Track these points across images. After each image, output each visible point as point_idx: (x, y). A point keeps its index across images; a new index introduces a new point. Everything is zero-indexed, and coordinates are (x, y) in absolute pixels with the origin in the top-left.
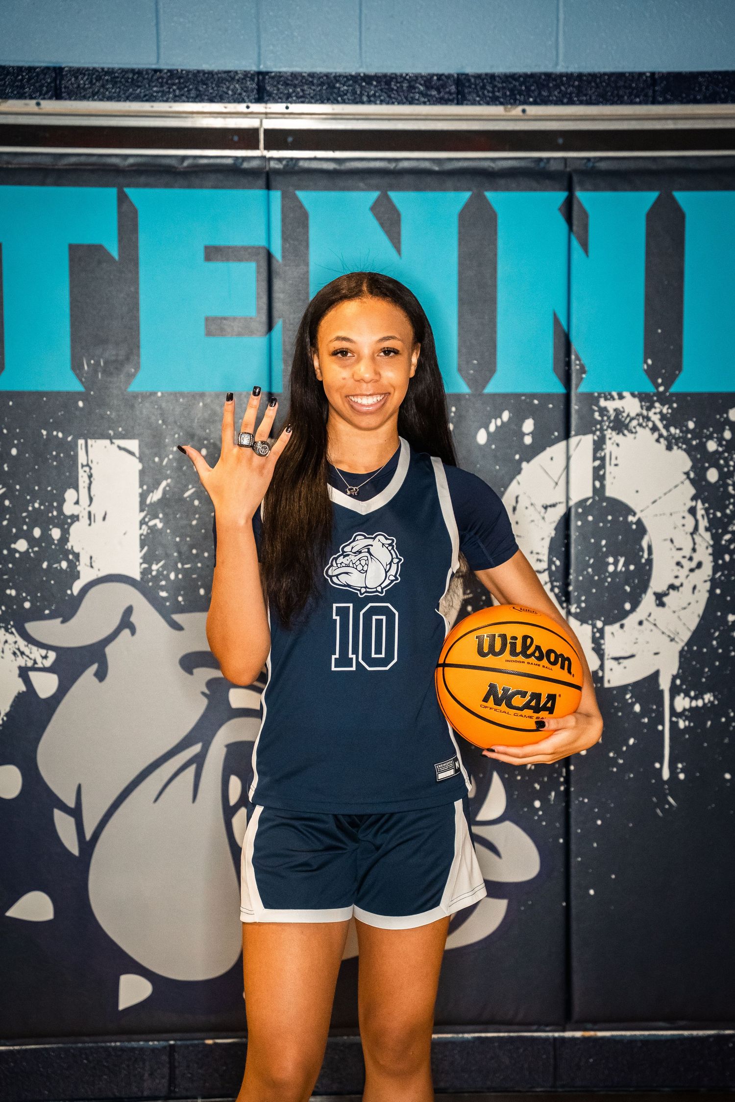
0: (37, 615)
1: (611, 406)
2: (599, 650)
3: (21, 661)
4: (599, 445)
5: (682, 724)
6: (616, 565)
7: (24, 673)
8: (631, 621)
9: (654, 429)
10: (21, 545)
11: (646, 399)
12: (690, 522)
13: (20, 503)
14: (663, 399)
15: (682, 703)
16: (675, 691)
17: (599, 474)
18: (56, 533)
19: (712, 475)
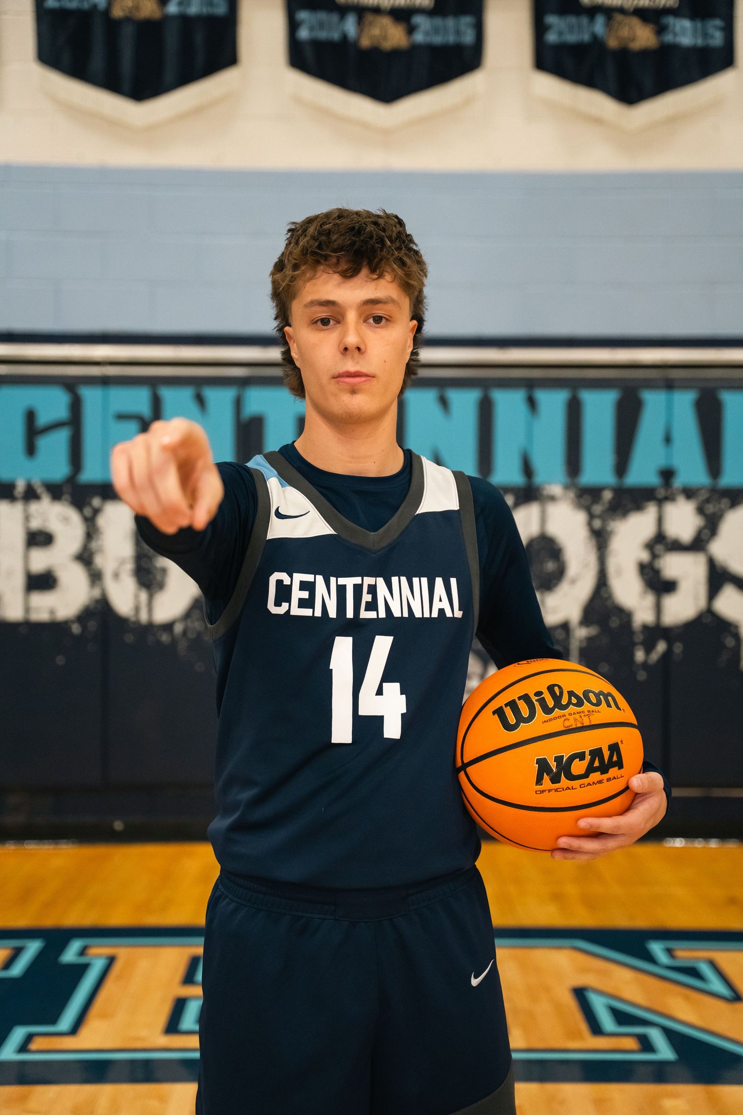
1: (549, 489)
5: (582, 642)
8: (559, 591)
9: (569, 501)
12: (586, 547)
14: (574, 487)
15: (582, 633)
16: (579, 627)
17: (543, 522)
19: (597, 523)
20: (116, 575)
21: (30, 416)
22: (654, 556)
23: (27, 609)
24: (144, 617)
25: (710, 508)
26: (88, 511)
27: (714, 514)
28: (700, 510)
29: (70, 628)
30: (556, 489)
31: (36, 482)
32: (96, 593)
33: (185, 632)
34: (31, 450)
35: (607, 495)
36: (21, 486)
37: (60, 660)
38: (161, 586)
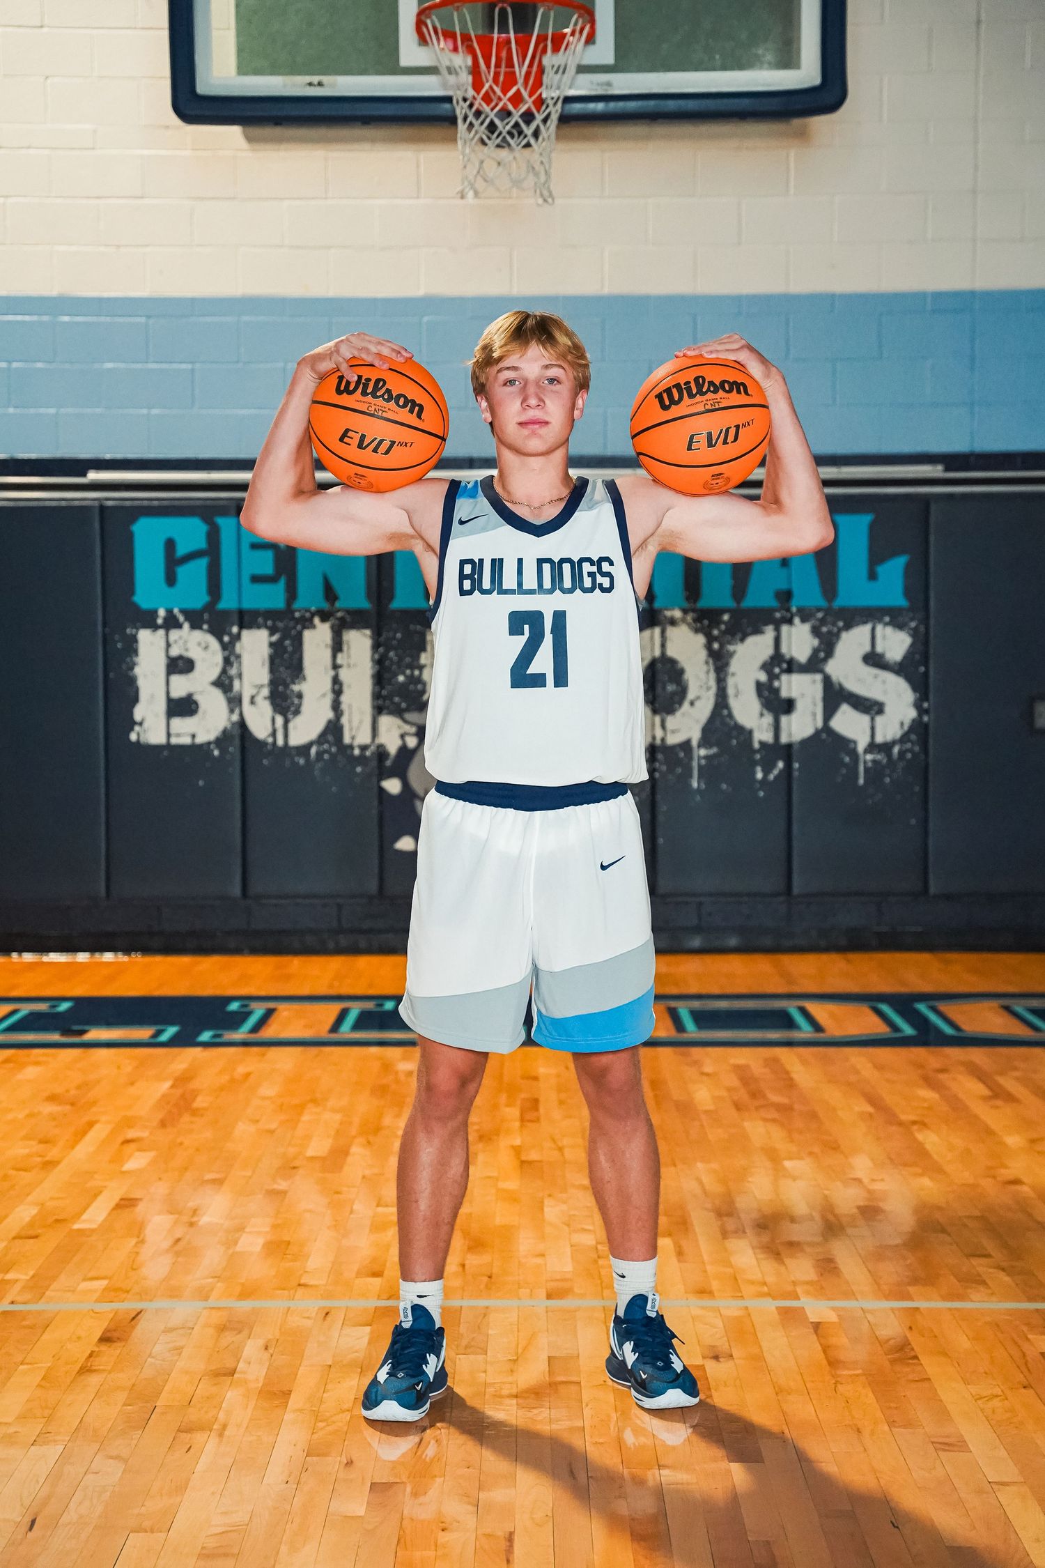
0: (407, 710)
1: (668, 614)
2: (663, 726)
3: (402, 731)
4: (663, 633)
5: (703, 762)
6: (671, 688)
7: (402, 736)
8: (678, 714)
9: (689, 624)
10: (401, 678)
11: (685, 611)
12: (705, 668)
13: (401, 659)
14: (694, 610)
15: (703, 752)
16: (699, 746)
17: (663, 646)
18: (417, 673)
19: (716, 646)
20: (252, 702)
21: (170, 545)
22: (772, 677)
23: (169, 735)
24: (280, 742)
25: (824, 629)
26: (226, 639)
27: (829, 632)
28: (815, 631)
29: (212, 751)
30: (677, 614)
31: (176, 611)
32: (235, 717)
33: (319, 754)
34: (171, 580)
35: (726, 617)
36: (162, 613)
37: (201, 783)
38: (297, 712)
